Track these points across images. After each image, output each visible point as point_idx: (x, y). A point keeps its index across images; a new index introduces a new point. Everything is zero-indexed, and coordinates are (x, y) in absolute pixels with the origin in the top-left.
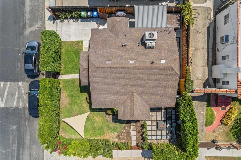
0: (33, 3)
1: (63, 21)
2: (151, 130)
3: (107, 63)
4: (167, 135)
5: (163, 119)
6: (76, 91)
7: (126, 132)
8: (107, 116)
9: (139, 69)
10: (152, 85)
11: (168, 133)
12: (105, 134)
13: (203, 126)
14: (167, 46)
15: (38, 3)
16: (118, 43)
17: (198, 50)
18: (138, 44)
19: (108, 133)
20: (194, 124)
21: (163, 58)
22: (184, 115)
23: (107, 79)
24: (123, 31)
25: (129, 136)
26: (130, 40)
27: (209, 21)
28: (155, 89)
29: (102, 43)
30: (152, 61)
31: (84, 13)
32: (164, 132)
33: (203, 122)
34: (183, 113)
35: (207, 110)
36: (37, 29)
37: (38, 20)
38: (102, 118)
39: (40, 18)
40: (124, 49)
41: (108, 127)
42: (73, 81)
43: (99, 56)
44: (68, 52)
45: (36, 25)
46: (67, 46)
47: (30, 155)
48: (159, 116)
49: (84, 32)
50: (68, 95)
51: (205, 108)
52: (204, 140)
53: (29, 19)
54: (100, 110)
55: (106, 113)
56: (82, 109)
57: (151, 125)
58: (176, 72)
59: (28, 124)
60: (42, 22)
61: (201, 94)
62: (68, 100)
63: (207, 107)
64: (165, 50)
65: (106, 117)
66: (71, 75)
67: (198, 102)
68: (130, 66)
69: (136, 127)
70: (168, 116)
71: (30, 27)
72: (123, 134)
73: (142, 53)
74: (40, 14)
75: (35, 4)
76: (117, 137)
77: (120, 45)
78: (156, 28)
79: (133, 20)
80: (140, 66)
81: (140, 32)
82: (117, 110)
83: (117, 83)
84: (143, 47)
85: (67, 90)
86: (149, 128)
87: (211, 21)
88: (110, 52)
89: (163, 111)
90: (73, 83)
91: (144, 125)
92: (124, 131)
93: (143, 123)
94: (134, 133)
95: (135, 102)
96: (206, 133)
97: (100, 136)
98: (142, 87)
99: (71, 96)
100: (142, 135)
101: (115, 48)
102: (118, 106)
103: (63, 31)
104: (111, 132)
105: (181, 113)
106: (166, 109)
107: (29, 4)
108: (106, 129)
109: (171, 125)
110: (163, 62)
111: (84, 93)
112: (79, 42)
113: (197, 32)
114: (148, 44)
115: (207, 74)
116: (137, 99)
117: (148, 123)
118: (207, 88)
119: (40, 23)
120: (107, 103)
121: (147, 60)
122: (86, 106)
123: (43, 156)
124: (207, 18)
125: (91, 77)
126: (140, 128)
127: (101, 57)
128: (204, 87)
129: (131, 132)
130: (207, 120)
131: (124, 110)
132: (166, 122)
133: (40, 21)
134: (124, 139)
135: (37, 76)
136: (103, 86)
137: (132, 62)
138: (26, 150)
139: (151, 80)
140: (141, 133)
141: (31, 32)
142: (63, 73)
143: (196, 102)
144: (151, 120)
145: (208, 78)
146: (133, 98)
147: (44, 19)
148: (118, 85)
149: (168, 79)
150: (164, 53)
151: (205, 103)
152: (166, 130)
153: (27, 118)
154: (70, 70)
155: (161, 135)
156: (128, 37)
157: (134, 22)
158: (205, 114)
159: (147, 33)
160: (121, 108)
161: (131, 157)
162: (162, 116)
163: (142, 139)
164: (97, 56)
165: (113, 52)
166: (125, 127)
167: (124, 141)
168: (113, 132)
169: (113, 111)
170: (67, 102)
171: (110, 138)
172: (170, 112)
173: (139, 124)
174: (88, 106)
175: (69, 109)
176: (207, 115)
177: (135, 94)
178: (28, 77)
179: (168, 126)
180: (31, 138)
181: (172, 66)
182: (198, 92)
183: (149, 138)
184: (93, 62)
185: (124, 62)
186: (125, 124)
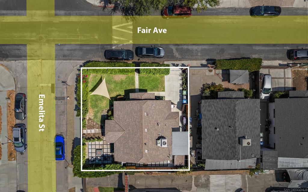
0: (195, 51)
1: (180, 76)
2: (95, 145)
3: (145, 113)
4: (92, 157)
5: (104, 154)
6: (126, 87)
7: (94, 125)
8: (106, 111)
9: (141, 135)
10: (130, 144)
11: (93, 158)
12: (92, 109)
13: (99, 185)
14: (158, 155)
15: (195, 55)
16: (160, 120)
17: (158, 181)
18: (159, 134)
19: (93, 111)
20: (103, 174)
21: (149, 152)
22: (109, 167)
23: (135, 113)
24: (169, 123)
25: (91, 128)
26: (162, 129)
27: (181, 189)
28: (127, 147)
29: (160, 108)
30: (147, 144)
31: (185, 93)
32: (94, 155)
33: (102, 185)
34: (111, 166)
35: (111, 188)
36: (175, 54)
37: (182, 55)
38: (105, 107)
39: (183, 57)
40: (155, 125)
41: (98, 112)
42: (133, 84)
43: (150, 108)
44: (156, 80)
45: (177, 54)
46: (161, 79)
47: (74, 50)
48: (107, 151)
49: (171, 92)
50: (122, 80)
51: (113, 187)
52: (88, 186)
53: (182, 48)
54: (111, 105)
55: (108, 110)
56: (112, 91)
57: (99, 145)
58: (139, 160)
59: (99, 48)
60: (180, 58)
61: (124, 183)
62: (119, 81)
63: (114, 188)
64: (155, 153)
65: (106, 109)
66: (138, 83)
67: (118, 181)
68: (143, 129)
69: (97, 133)
70: (107, 157)
71: (176, 49)
72: (92, 123)
73: (153, 137)
74: (187, 57)
75: (194, 53)
76: (90, 118)
77: (159, 122)
78: (172, 147)
79: (181, 130)
80: (143, 136)
81: (169, 136)
82: (112, 119)
83: (132, 120)
84: (157, 138)
85: (126, 80)
86: (97, 143)
87: (181, 191)
88: (154, 115)
89: (111, 154)
90: (132, 85)
91: (99, 139)
92: (95, 124)
93: (101, 138)
94: (93, 131)
95: (118, 132)
96: (93, 188)
97: (91, 105)
98: (129, 137)
99: (122, 82)
100: (92, 138)
101: (156, 118)
102: (115, 120)
103: (172, 75)
104: (94, 113)
105: (111, 165)
106: (112, 156)
107: (194, 49)
108: (96, 109)
109: (100, 160)
110: (146, 151)
111: (124, 93)
112: (164, 88)
113: (172, 180)
114: (159, 141)
115: (139, 188)
116: (120, 134)
117: (101, 143)
118: (129, 188)
119: (179, 57)
120: (117, 112)
121: (148, 140)
122: (114, 95)
123: (73, 60)
124: (183, 187)
125: (136, 102)
126: (97, 136)
127: (150, 109)
128: (129, 185)
129: (94, 129)
130: (103, 188)
131: (112, 124)
132: (102, 156)
133: (181, 57)
134: (88, 124)
135: (137, 54)
136: (129, 110)
137: (146, 130)
138: (79, 47)
139: (134, 144)
140: (93, 137)
141: (172, 50)
142: (139, 76)
143: (118, 179)
144: (103, 145)
145: (136, 189)
146: (121, 131)
147: (183, 60)
148: (130, 121)
149: (135, 155)
150: (152, 152)
151: (117, 187)
152: (96, 156)
153: (104, 47)
154: (142, 81)
155: (92, 153)
156: (165, 127)
157: (179, 131)
158: (108, 187)
159: (166, 141)
160: (114, 123)
161: (74, 130)
162: (107, 153)
163: (88, 138)
164: (150, 105)
165: (154, 117)
166: (98, 124)
167: (87, 124)
168: (93, 115)
169: (110, 116)
170: (117, 79)
171: (89, 113)
172: (110, 159)
173: (100, 135)
174: (114, 96)
175: (112, 81)
176: (107, 188)
177: (123, 132)
178: (136, 48)
179: (99, 157)
180: (87, 50)
181: (143, 158)
182: (126, 178)
183: (90, 143)
184: (146, 103)
185: (146, 124)
186: (100, 124)
